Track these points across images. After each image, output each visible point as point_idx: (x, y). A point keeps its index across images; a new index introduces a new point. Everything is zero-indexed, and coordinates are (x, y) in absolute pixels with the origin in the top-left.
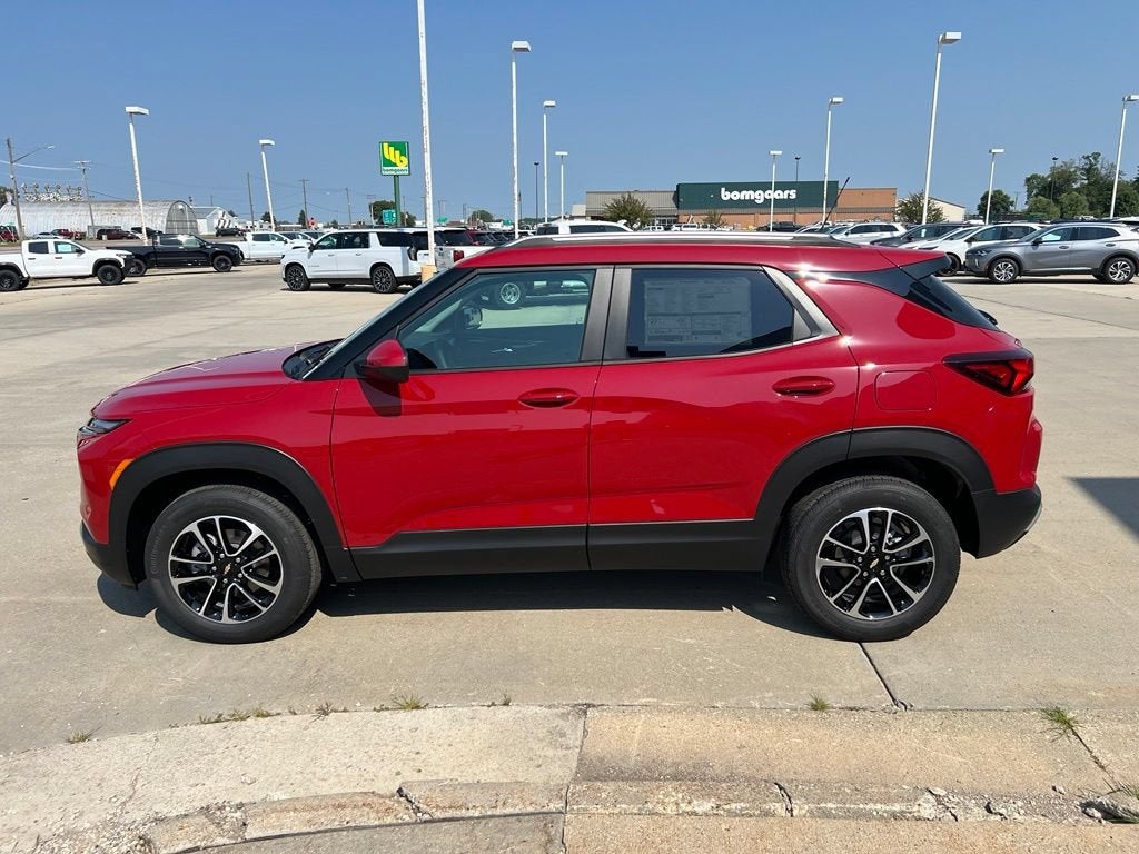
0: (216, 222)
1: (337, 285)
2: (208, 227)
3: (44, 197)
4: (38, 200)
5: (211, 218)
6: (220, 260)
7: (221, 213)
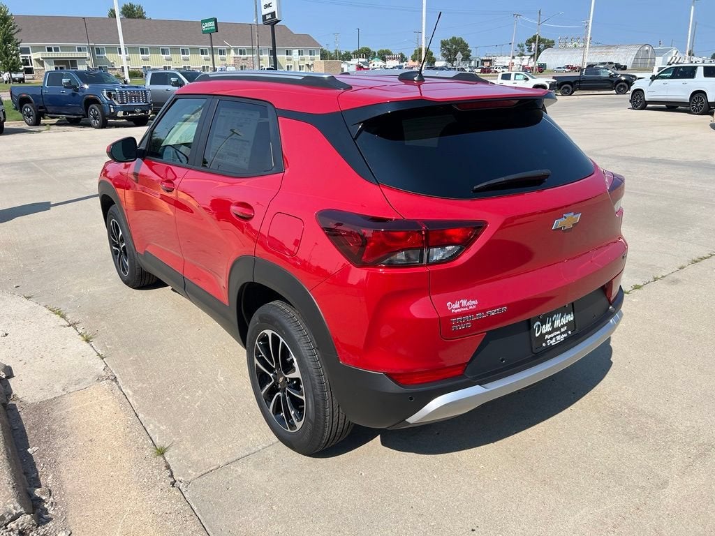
0: (669, 58)
1: (672, 107)
2: (663, 62)
3: (569, 45)
4: (565, 47)
5: (667, 56)
6: (621, 86)
7: (675, 52)
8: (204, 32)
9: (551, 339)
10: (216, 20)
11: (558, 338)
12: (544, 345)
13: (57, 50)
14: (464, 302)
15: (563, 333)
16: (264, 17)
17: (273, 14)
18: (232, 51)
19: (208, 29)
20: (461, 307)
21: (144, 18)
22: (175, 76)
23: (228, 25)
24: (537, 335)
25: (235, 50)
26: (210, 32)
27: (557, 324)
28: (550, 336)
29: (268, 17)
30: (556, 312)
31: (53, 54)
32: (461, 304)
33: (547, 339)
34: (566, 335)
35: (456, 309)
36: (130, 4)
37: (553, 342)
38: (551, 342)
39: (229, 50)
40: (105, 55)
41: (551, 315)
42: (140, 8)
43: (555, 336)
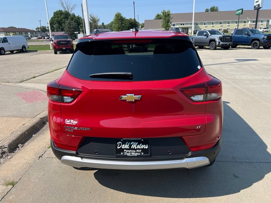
8: (237, 15)
9: (128, 152)
10: (242, 9)
11: (133, 153)
12: (122, 153)
13: (183, 24)
14: (72, 121)
15: (138, 152)
16: (255, 6)
17: (259, 5)
18: (250, 21)
19: (239, 13)
20: (70, 122)
21: (217, 11)
22: (206, 32)
23: (247, 11)
24: (118, 148)
25: (251, 21)
26: (239, 14)
27: (134, 146)
28: (127, 151)
29: (256, 6)
30: (135, 141)
31: (182, 26)
32: (70, 121)
33: (125, 152)
34: (139, 154)
35: (68, 123)
36: (214, 6)
37: (129, 154)
38: (127, 154)
39: (248, 21)
40: (199, 25)
41: (130, 141)
42: (217, 8)
43: (131, 152)
